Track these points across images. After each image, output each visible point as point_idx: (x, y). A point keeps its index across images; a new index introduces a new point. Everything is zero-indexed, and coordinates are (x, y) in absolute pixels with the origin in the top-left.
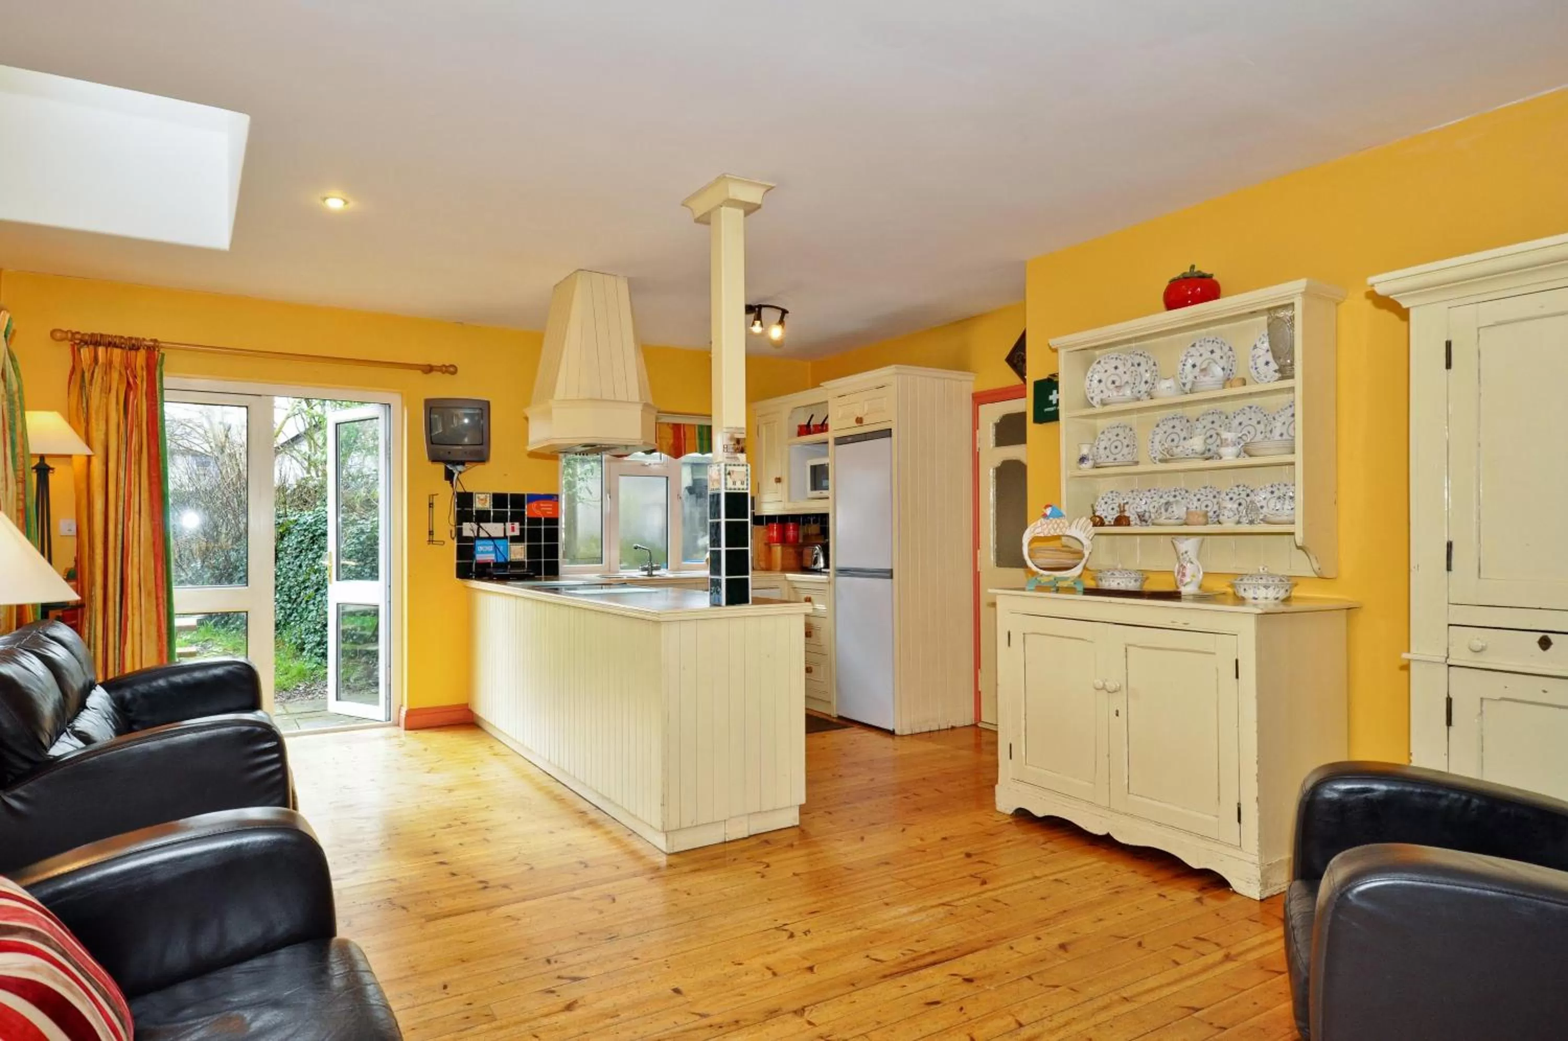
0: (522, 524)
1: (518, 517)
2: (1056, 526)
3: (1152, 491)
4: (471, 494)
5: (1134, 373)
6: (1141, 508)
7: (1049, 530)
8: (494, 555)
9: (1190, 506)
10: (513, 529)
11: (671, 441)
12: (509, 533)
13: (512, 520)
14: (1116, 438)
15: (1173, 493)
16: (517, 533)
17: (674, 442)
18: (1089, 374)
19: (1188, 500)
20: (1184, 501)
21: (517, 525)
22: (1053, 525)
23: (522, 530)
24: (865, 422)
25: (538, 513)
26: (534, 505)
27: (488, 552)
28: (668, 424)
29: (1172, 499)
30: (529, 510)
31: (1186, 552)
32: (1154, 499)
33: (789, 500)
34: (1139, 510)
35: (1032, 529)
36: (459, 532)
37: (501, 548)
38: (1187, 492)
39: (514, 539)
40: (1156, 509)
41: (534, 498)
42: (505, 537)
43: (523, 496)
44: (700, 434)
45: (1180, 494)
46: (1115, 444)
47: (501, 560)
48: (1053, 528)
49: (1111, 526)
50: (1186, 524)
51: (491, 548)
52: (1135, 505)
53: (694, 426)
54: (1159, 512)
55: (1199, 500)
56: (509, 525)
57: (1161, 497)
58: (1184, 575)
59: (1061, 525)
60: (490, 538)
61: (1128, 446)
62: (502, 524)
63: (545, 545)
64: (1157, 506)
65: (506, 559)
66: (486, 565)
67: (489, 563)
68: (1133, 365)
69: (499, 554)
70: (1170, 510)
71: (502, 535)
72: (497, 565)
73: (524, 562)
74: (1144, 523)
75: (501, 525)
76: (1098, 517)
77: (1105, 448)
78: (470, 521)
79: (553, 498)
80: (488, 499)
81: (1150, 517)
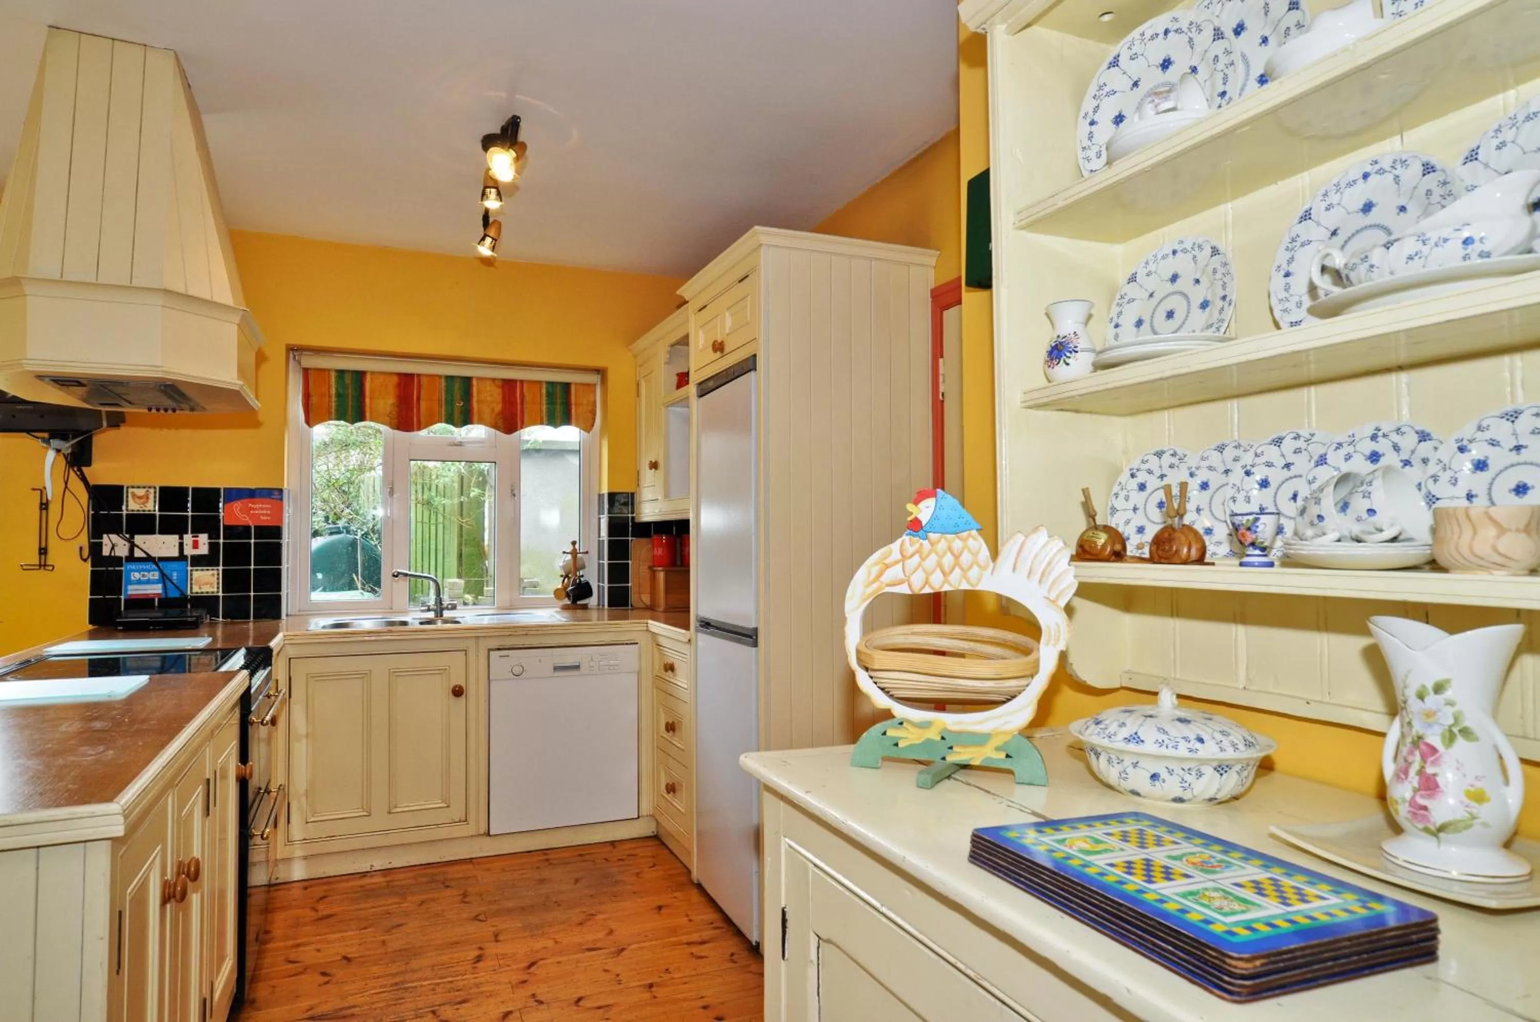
0: (213, 535)
1: (206, 525)
2: (948, 560)
3: (1288, 445)
4: (121, 487)
5: (1224, 60)
6: (1248, 500)
7: (928, 574)
8: (160, 586)
9: (1441, 489)
10: (196, 545)
11: (498, 407)
12: (189, 551)
13: (196, 531)
14: (1170, 287)
15: (1368, 447)
16: (204, 550)
17: (504, 408)
18: (1088, 104)
19: (1432, 468)
20: (1415, 473)
21: (203, 538)
22: (941, 557)
23: (213, 547)
24: (727, 349)
25: (243, 519)
26: (237, 506)
27: (148, 582)
28: (494, 380)
29: (1360, 466)
30: (227, 514)
31: (1439, 688)
32: (1294, 470)
33: (667, 496)
34: (1241, 508)
35: (875, 570)
36: (95, 549)
37: (175, 576)
38: (1424, 437)
39: (198, 561)
40: (1300, 502)
41: (234, 494)
42: (182, 557)
43: (217, 491)
44: (549, 394)
45: (1396, 448)
46: (1167, 306)
47: (174, 594)
48: (940, 565)
49: (1141, 560)
50: (1434, 565)
51: (156, 575)
52: (1229, 492)
53: (540, 382)
54: (1314, 510)
55: (1481, 466)
56: (188, 538)
57: (1322, 460)
58: (1429, 785)
59: (966, 558)
60: (149, 559)
61: (1204, 305)
62: (176, 537)
63: (254, 569)
64: (1304, 491)
65: (183, 594)
66: (143, 603)
67: (153, 600)
68: (1218, 35)
69: (169, 584)
70: (1359, 505)
71: (175, 553)
72: (165, 602)
73: (218, 597)
74: (1254, 555)
75: (173, 539)
76: (1107, 529)
77: (1139, 323)
78: (118, 532)
79: (274, 495)
80: (151, 496)
81: (1280, 530)
